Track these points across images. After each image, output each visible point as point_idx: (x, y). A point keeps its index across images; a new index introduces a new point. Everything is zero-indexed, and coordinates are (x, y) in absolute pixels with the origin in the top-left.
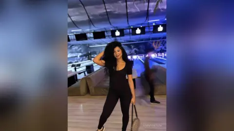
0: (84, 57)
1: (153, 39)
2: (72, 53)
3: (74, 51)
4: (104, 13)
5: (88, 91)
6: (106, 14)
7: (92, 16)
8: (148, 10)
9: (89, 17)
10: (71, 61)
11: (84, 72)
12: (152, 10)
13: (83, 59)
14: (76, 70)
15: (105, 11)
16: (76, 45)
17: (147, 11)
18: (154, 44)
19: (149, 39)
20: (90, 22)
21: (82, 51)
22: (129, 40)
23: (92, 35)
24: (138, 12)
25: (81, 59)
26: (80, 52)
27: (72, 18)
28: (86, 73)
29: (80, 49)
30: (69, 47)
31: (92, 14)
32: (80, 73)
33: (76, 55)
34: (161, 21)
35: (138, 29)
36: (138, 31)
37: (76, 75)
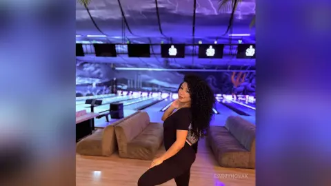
0: (105, 88)
1: (233, 68)
2: (82, 76)
3: (87, 74)
4: (152, 9)
5: (116, 149)
6: (155, 11)
7: (129, 12)
8: (232, 14)
9: (123, 14)
10: (80, 92)
11: (106, 116)
12: (239, 16)
13: (102, 90)
14: (92, 110)
15: (154, 6)
16: (91, 63)
17: (230, 16)
18: (233, 77)
19: (226, 68)
20: (125, 24)
21: (101, 76)
22: (191, 64)
23: (125, 49)
24: (214, 16)
25: (98, 91)
26: (97, 76)
27: (91, 11)
28: (109, 116)
29: (98, 71)
30: (78, 65)
31: (129, 8)
32: (99, 117)
33: (90, 82)
34: (252, 38)
35: (211, 47)
36: (211, 52)
37: (93, 119)
